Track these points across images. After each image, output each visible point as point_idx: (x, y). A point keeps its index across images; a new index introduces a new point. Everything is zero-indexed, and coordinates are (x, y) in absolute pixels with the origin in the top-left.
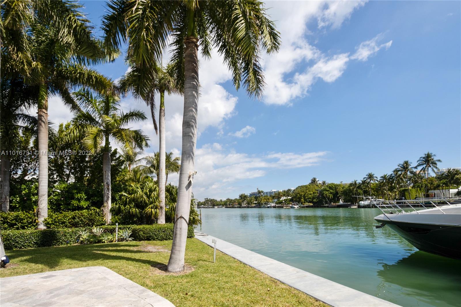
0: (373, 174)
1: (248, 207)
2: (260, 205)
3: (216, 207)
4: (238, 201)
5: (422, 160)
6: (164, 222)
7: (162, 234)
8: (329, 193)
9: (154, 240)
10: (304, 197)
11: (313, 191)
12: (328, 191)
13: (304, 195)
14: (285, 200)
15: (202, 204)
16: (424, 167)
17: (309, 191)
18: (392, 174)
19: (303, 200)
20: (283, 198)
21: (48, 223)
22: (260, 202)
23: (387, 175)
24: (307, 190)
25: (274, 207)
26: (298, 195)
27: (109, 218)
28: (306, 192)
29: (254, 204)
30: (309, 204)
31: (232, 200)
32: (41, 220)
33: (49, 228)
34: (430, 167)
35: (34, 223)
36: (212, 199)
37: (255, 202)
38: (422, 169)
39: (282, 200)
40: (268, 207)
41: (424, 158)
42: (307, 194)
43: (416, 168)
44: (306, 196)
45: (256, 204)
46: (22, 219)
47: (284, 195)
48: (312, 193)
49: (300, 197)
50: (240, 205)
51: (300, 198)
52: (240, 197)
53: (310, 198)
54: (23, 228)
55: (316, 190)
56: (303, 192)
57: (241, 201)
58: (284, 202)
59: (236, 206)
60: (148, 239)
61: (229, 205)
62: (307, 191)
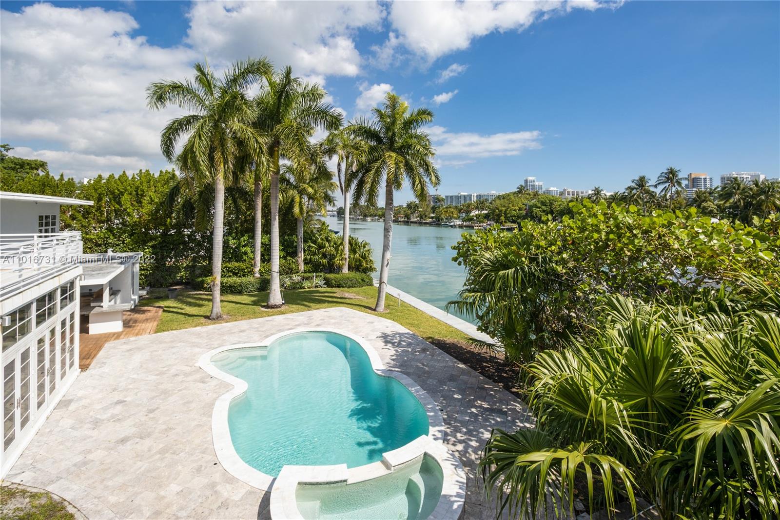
0: (600, 189)
1: (420, 224)
2: (439, 220)
3: (369, 219)
4: (405, 211)
5: (664, 176)
6: (347, 272)
7: (349, 283)
8: (540, 211)
9: (343, 287)
10: (505, 213)
11: (519, 206)
12: (539, 208)
13: (506, 211)
14: (478, 216)
16: (666, 187)
17: (513, 206)
18: (624, 193)
19: (503, 218)
20: (474, 213)
21: (262, 272)
22: (440, 216)
23: (619, 194)
24: (510, 203)
25: (461, 227)
26: (497, 211)
27: (302, 267)
28: (509, 207)
29: (430, 218)
30: (512, 224)
32: (257, 270)
33: (261, 275)
34: (675, 186)
35: (252, 273)
37: (432, 215)
38: (663, 189)
39: (473, 216)
40: (451, 226)
41: (666, 174)
42: (509, 209)
43: (656, 186)
44: (508, 212)
45: (432, 218)
46: (244, 269)
47: (477, 208)
48: (517, 208)
49: (499, 214)
50: (408, 218)
51: (499, 216)
52: (408, 205)
53: (515, 216)
54: (244, 276)
55: (523, 204)
56: (504, 206)
57: (409, 212)
58: (475, 218)
59: (402, 220)
60: (338, 286)
62: (511, 205)
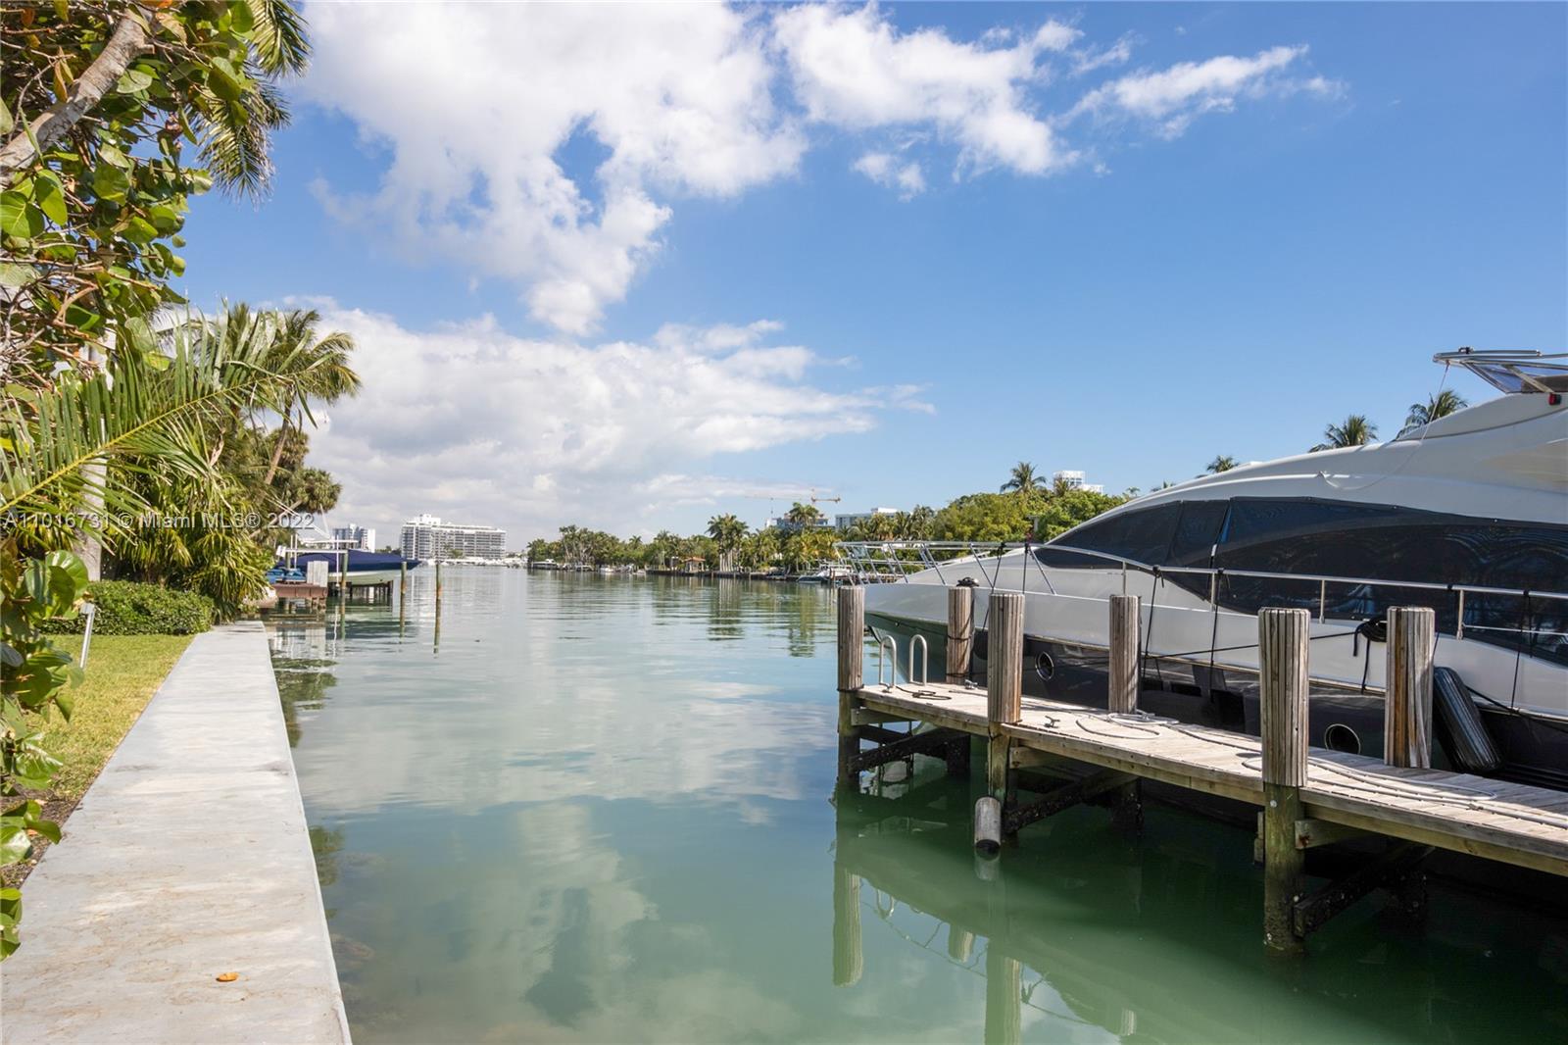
1: (745, 579)
2: (793, 570)
3: (608, 570)
4: (704, 548)
11: (1013, 523)
15: (548, 553)
17: (995, 521)
22: (797, 556)
24: (986, 515)
28: (983, 525)
29: (770, 563)
31: (678, 541)
36: (596, 531)
37: (774, 556)
40: (822, 582)
42: (983, 532)
45: (777, 563)
48: (1006, 528)
50: (712, 565)
52: (712, 530)
55: (1026, 518)
56: (970, 523)
57: (716, 546)
59: (695, 571)
61: (667, 562)
62: (988, 519)
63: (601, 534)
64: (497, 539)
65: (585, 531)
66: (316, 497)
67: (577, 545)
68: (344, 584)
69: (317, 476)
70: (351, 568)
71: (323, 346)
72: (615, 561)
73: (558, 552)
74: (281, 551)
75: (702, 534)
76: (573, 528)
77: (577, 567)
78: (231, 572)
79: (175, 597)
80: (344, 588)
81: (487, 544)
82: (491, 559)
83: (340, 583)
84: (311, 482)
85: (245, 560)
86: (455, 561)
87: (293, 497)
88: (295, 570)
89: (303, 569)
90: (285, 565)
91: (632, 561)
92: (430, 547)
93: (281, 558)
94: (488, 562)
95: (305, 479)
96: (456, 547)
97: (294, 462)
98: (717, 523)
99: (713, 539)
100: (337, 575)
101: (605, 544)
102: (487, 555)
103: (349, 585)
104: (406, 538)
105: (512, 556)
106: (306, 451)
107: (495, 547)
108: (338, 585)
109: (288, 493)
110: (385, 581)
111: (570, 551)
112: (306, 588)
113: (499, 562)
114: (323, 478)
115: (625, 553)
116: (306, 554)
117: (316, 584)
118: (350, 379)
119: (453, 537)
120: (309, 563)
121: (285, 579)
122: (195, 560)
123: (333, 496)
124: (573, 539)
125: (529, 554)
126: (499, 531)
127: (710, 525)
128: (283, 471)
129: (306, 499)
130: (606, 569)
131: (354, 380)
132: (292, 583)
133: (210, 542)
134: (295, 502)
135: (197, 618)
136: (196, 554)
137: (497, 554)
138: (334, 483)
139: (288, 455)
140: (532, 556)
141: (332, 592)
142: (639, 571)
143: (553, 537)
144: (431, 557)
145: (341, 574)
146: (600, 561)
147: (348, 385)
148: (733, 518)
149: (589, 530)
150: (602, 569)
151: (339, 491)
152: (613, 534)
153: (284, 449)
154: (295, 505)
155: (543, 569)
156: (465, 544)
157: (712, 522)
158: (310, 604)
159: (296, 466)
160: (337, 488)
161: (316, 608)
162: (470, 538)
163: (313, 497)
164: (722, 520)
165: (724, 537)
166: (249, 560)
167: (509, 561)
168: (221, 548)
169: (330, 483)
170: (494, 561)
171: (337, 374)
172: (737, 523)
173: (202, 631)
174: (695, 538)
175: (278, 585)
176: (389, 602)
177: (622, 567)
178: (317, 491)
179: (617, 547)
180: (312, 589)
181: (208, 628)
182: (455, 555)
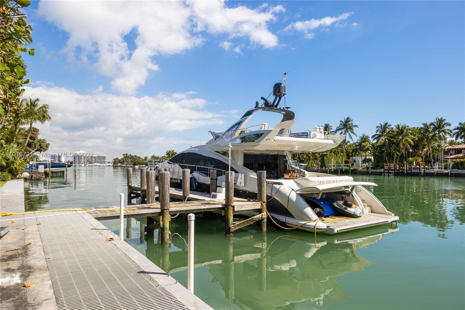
16: (342, 132)
31: (158, 157)
63: (135, 156)
64: (104, 158)
65: (130, 155)
66: (42, 147)
67: (128, 159)
68: (50, 172)
69: (42, 141)
70: (52, 167)
71: (41, 108)
72: (139, 164)
73: (122, 161)
74: (31, 163)
75: (164, 156)
76: (127, 154)
77: (127, 166)
78: (15, 168)
79: (2, 173)
80: (50, 173)
81: (101, 159)
82: (102, 164)
83: (49, 171)
84: (40, 143)
85: (18, 165)
86: (91, 165)
87: (35, 147)
88: (35, 168)
89: (37, 168)
90: (32, 167)
91: (144, 164)
92: (83, 161)
93: (31, 165)
94: (101, 165)
95: (38, 142)
96: (91, 160)
97: (35, 137)
98: (168, 153)
99: (168, 157)
100: (48, 169)
101: (136, 159)
102: (101, 163)
103: (51, 172)
104: (74, 158)
105: (109, 163)
106: (38, 134)
107: (103, 160)
108: (48, 172)
109: (33, 146)
110: (62, 171)
111: (126, 161)
112: (38, 173)
113: (104, 165)
114: (44, 141)
115: (142, 161)
116: (38, 163)
117: (41, 171)
118: (48, 117)
119: (90, 158)
120: (39, 166)
121: (32, 170)
122: (7, 165)
123: (47, 147)
124: (127, 157)
125: (113, 162)
126: (104, 155)
127: (166, 153)
128: (31, 141)
129: (39, 147)
130: (136, 166)
131: (49, 117)
132: (34, 171)
133: (10, 161)
134: (35, 148)
135: (8, 178)
136: (7, 164)
137: (104, 162)
138: (47, 143)
139: (33, 135)
140: (114, 163)
141: (46, 174)
142: (146, 167)
143: (121, 157)
144: (83, 164)
145: (49, 169)
146: (135, 164)
147: (48, 119)
148: (173, 151)
149: (132, 155)
150: (135, 166)
151: (49, 145)
152: (139, 156)
153: (32, 133)
154: (35, 150)
155: (118, 167)
156: (94, 159)
157: (167, 152)
158: (39, 177)
159: (35, 138)
160: (49, 144)
161: (41, 178)
162: (95, 158)
163: (41, 147)
164: (170, 151)
165: (171, 156)
166: (20, 165)
167: (108, 164)
168: (13, 163)
169: (46, 143)
170: (103, 165)
171: (45, 116)
172: (174, 152)
173: (9, 181)
174: (163, 157)
175: (30, 172)
176: (63, 177)
177: (141, 166)
178: (42, 145)
179: (140, 160)
180: (39, 173)
181: (10, 180)
182: (91, 163)
